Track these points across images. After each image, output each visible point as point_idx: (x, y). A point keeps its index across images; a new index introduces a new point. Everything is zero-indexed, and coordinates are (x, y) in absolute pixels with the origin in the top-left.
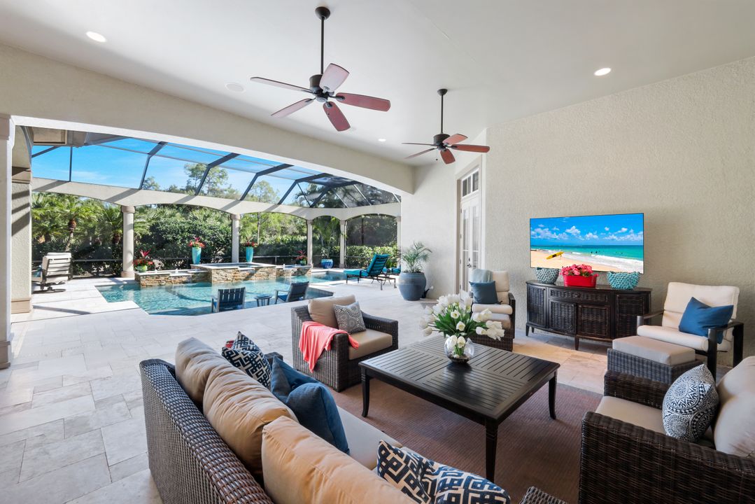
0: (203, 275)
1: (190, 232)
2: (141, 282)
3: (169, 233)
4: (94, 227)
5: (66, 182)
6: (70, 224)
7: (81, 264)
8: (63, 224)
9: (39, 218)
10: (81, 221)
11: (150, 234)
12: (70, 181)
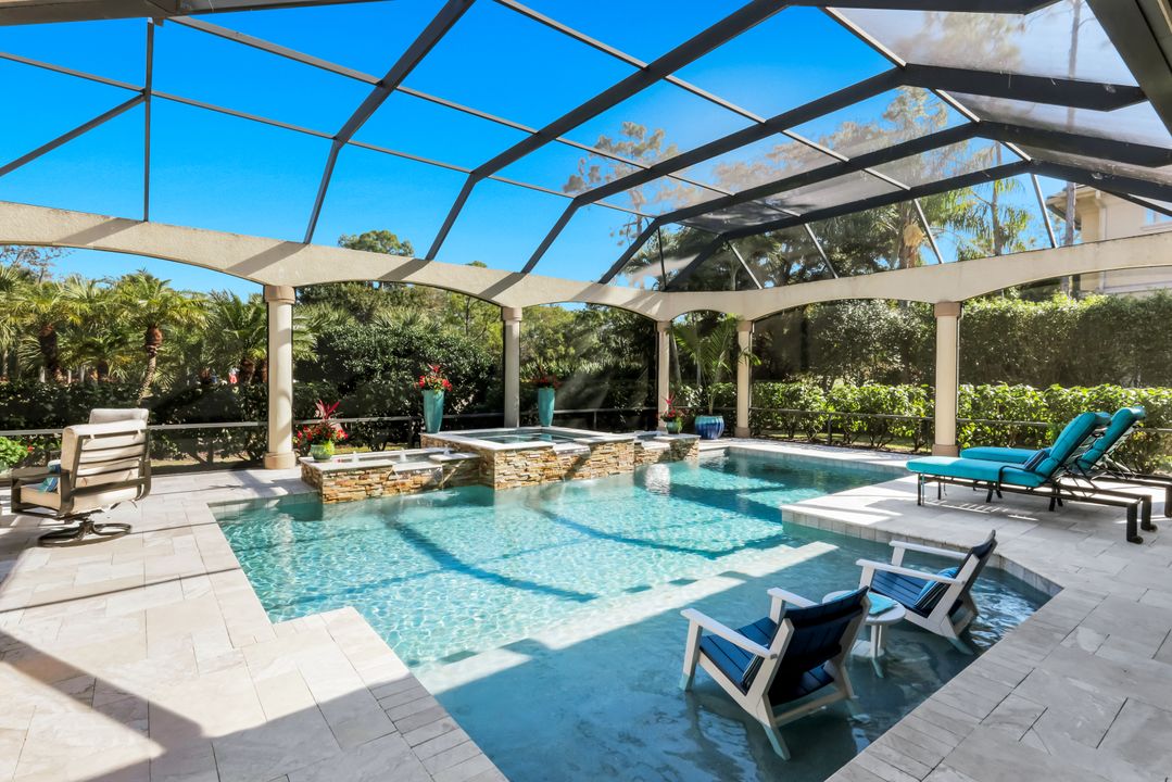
0: (469, 465)
1: (399, 356)
2: (326, 491)
3: (356, 357)
4: (199, 344)
5: (137, 222)
6: (150, 338)
7: (173, 435)
8: (136, 338)
9: (78, 322)
10: (174, 330)
11: (315, 358)
12: (146, 220)
